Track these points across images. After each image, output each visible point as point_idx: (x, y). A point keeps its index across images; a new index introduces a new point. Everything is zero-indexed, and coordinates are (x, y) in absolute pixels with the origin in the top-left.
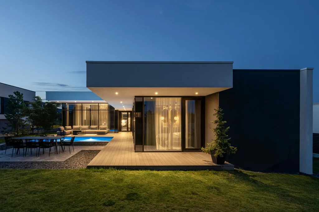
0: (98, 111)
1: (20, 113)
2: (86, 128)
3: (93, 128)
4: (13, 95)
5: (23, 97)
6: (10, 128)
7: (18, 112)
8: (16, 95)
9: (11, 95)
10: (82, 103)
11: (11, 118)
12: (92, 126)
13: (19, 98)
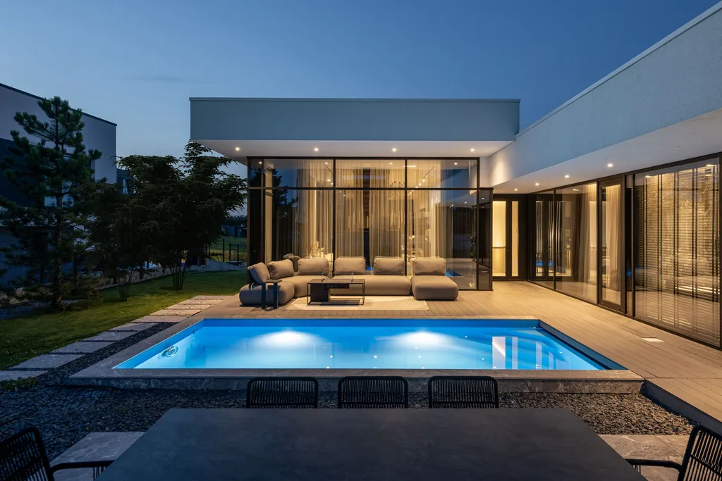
0: (403, 192)
1: (65, 199)
2: (356, 269)
3: (387, 267)
4: (34, 118)
5: (82, 125)
6: (23, 271)
7: (59, 196)
8: (51, 115)
9: (26, 116)
10: (334, 159)
11: (26, 221)
12: (381, 261)
13: (66, 126)
